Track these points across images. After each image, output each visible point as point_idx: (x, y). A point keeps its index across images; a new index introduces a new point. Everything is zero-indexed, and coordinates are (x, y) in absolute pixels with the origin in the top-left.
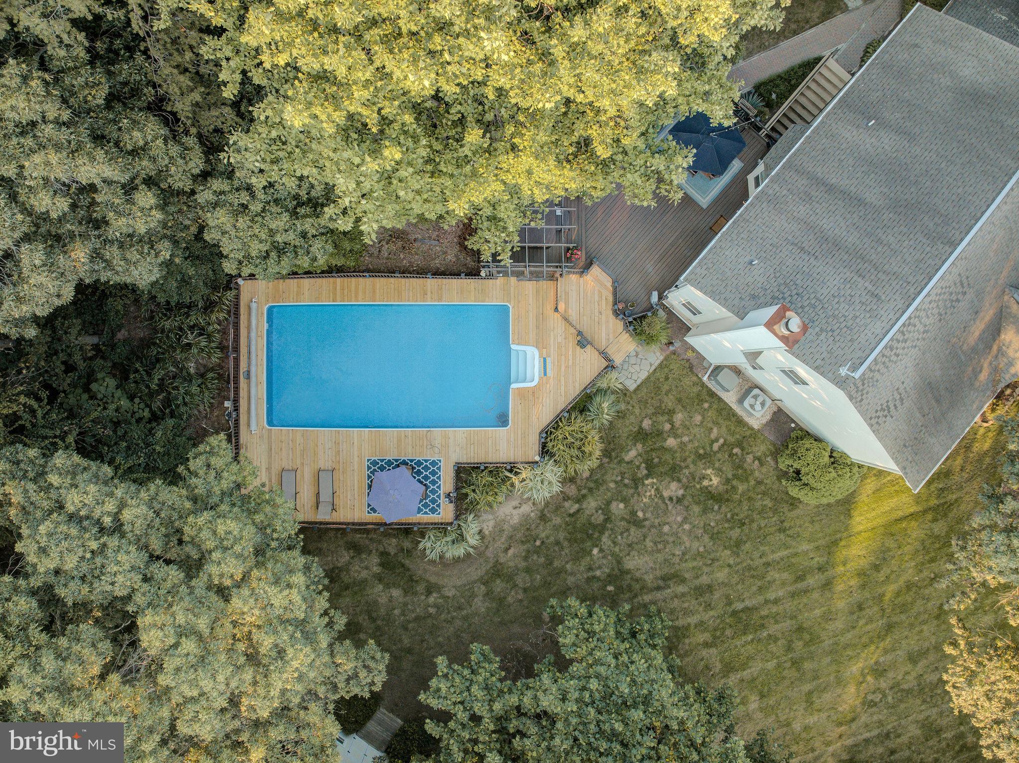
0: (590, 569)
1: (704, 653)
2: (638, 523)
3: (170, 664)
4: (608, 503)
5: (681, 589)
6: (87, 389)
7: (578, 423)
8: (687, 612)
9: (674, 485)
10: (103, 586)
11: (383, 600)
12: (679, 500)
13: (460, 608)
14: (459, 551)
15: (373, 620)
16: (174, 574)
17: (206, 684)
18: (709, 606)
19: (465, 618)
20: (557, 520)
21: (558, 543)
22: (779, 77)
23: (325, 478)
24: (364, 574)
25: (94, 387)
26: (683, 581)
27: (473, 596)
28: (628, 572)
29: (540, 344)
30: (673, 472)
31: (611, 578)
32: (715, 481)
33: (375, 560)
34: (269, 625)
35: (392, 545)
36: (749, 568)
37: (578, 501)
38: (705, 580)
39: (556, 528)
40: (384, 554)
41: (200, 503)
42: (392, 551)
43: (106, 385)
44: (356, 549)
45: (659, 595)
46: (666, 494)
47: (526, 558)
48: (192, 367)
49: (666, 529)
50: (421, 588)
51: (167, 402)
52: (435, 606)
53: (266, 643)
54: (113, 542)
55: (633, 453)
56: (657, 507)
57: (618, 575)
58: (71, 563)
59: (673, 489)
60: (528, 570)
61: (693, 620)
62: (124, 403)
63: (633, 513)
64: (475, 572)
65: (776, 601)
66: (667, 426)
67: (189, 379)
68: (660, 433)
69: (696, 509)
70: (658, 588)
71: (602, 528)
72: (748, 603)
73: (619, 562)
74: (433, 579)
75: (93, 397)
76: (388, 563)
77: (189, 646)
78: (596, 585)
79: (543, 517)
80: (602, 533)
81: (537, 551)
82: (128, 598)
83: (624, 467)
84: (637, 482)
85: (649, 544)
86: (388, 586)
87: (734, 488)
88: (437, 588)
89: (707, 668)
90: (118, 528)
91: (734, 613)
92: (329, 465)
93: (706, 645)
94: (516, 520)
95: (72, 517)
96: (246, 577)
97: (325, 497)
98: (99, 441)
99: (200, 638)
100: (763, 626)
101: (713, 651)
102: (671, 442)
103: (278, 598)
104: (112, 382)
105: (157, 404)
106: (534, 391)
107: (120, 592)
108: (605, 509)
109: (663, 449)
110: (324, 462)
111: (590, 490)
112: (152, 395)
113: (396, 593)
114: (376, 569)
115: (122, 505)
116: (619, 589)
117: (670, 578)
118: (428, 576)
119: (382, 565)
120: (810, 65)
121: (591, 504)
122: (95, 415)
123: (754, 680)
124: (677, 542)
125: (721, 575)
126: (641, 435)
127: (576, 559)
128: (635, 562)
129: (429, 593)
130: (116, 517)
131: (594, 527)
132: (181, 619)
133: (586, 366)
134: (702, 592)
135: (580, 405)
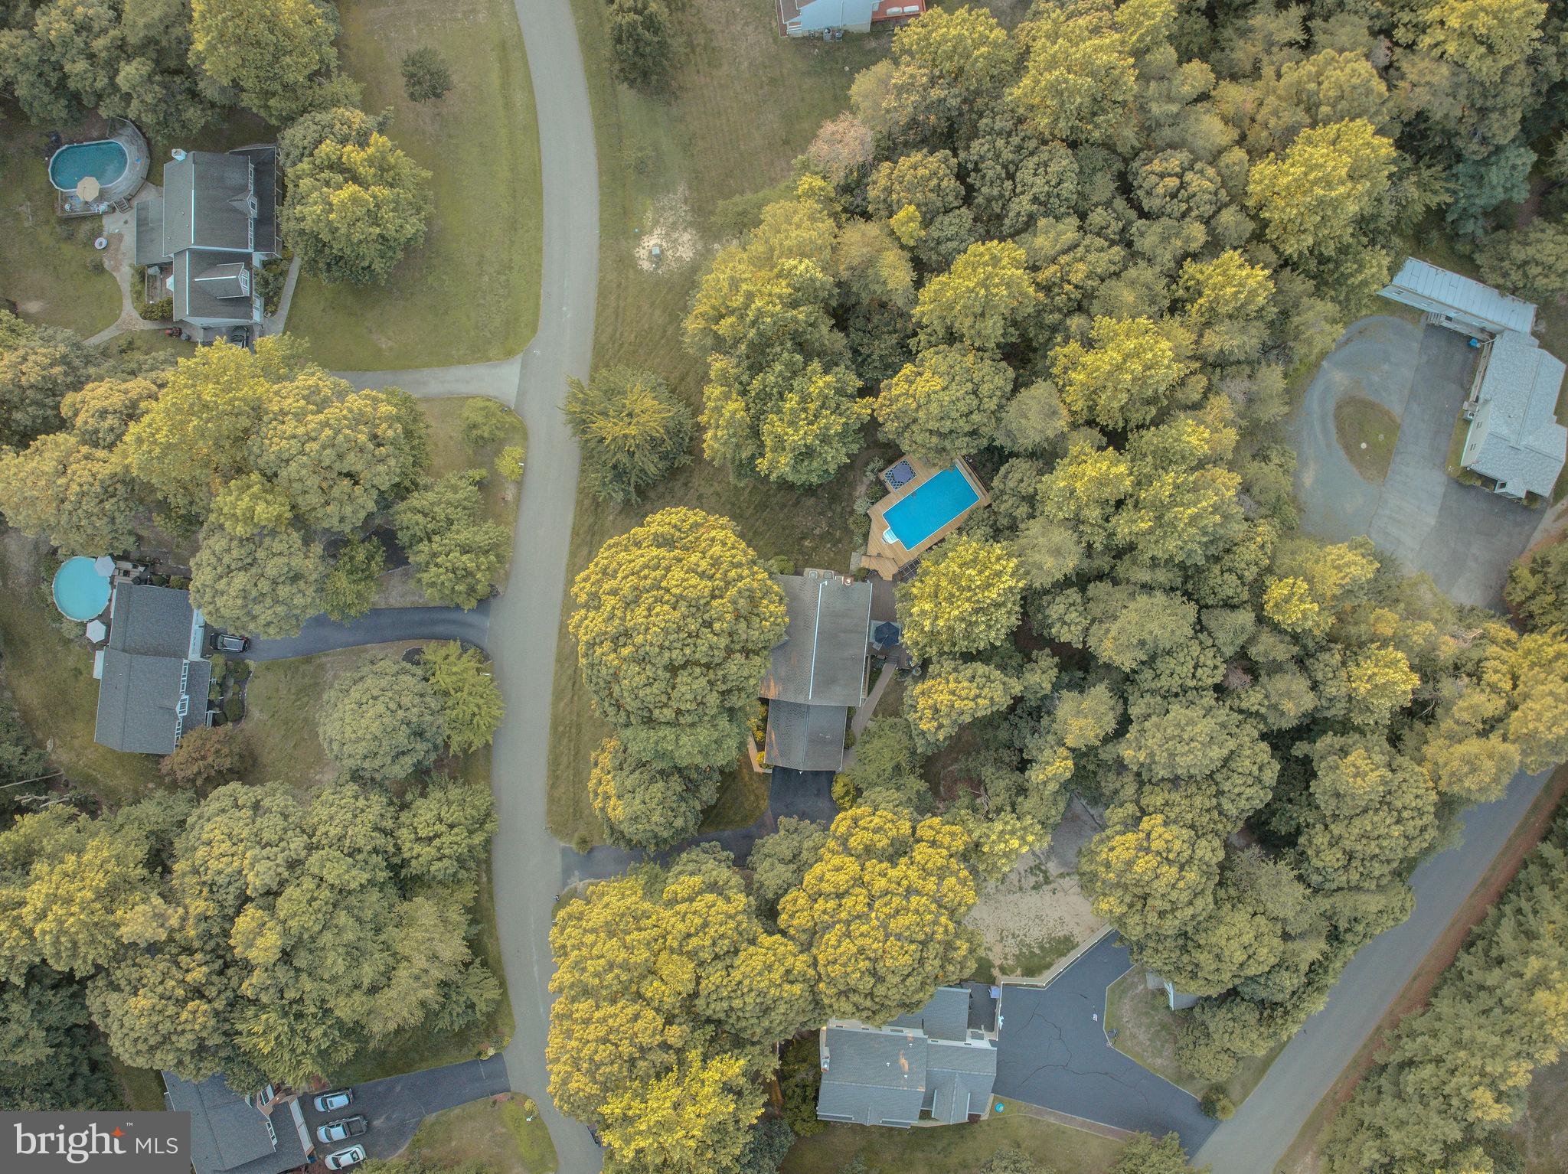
2: (820, 514)
4: (834, 513)
7: (863, 530)
9: (818, 533)
12: (813, 530)
14: (870, 466)
20: (846, 497)
22: (876, 680)
29: (891, 546)
30: (822, 537)
32: (806, 543)
36: (774, 525)
37: (844, 508)
39: (844, 494)
45: (797, 495)
46: (818, 529)
47: (846, 478)
49: (810, 518)
50: (872, 445)
55: (838, 533)
56: (818, 522)
57: (814, 493)
59: (817, 531)
60: (843, 475)
63: (824, 516)
64: (858, 463)
65: (757, 520)
66: (833, 550)
68: (834, 545)
69: (805, 531)
70: (799, 497)
71: (830, 504)
73: (816, 497)
74: (870, 451)
76: (888, 446)
79: (850, 496)
81: (845, 483)
83: (838, 527)
84: (830, 526)
94: (859, 488)
102: (829, 545)
106: (882, 531)
108: (834, 511)
109: (829, 542)
111: (843, 513)
120: (870, 691)
121: (839, 509)
124: (803, 517)
126: (839, 541)
131: (833, 503)
133: (872, 549)
134: (783, 506)
135: (866, 536)
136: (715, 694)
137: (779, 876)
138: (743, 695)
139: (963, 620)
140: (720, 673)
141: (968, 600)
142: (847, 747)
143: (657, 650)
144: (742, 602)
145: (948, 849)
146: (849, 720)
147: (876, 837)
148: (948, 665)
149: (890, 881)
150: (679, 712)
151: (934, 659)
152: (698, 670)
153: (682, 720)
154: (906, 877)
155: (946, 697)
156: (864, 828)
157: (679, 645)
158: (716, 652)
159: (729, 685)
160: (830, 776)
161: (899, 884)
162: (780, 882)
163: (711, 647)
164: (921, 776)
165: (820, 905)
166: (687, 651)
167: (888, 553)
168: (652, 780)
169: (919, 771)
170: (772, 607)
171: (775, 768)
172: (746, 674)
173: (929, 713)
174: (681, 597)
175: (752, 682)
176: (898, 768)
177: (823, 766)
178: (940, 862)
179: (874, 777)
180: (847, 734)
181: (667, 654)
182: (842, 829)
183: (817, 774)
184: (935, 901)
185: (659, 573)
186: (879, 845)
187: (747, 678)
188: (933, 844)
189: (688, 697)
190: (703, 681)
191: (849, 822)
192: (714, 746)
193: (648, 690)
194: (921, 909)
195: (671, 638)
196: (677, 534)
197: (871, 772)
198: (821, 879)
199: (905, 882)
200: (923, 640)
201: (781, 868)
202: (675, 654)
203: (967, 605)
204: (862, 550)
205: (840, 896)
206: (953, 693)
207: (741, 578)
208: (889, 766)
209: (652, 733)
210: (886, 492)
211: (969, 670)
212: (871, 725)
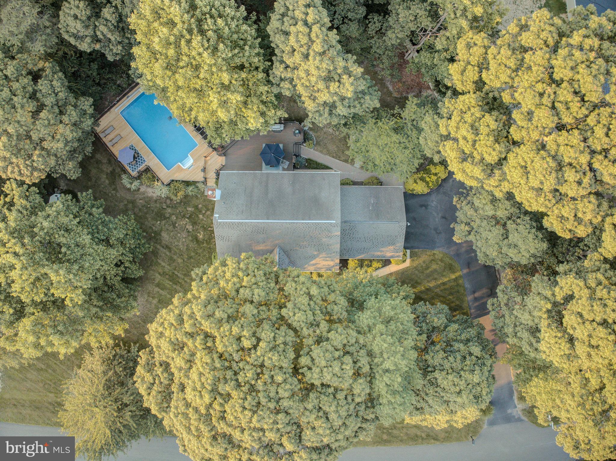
0: (153, 225)
1: (157, 275)
2: (174, 227)
3: (40, 121)
4: (173, 214)
5: (168, 253)
6: (90, 62)
7: (181, 186)
8: (163, 260)
9: (191, 227)
10: (45, 100)
11: (103, 180)
12: (189, 232)
13: (116, 201)
14: (128, 186)
15: (96, 182)
16: (57, 110)
17: (42, 130)
18: (169, 265)
19: (115, 205)
20: (158, 205)
21: (153, 211)
22: (316, 162)
23: (119, 137)
24: (105, 169)
25: (92, 64)
26: (170, 252)
27: (122, 201)
28: (160, 235)
29: (195, 161)
30: (194, 223)
31: (155, 232)
32: (201, 237)
33: (111, 169)
34: (62, 135)
35: (118, 170)
36: (188, 266)
37: (167, 207)
38: (175, 257)
39: (156, 207)
40: (114, 170)
41: (75, 106)
42: (117, 171)
43: (94, 66)
44: (110, 162)
45: (162, 249)
46: (187, 227)
47: (143, 206)
48: (118, 82)
49: (179, 235)
50: (113, 187)
51: (105, 84)
52: (112, 194)
53: (58, 137)
54: (53, 95)
55: (190, 209)
56: (182, 227)
57: (158, 234)
58: (43, 91)
59: (190, 227)
60: (140, 210)
61: (163, 264)
62: (95, 74)
63: (176, 223)
64: (129, 197)
65: (185, 281)
66: (204, 212)
67: (115, 84)
68: (200, 211)
69: (190, 238)
70: (163, 247)
71: (165, 218)
72: (179, 274)
73: (161, 231)
74: (118, 188)
75: (89, 65)
76: (113, 173)
77: (46, 122)
78: (150, 230)
79: (156, 201)
80: (165, 219)
81: (147, 208)
82: (46, 106)
83: (185, 210)
84: (184, 216)
85: (172, 234)
86: (107, 178)
87: (203, 243)
88: (117, 191)
89: (154, 279)
90: (56, 95)
91: (173, 273)
92: (123, 136)
93: (159, 274)
94: (150, 195)
95: (52, 85)
96: (67, 125)
97: (114, 141)
98: (80, 76)
99: (49, 124)
100: (176, 284)
101: (159, 277)
102: (201, 216)
103: (68, 132)
104: (96, 67)
105: (103, 82)
106: (182, 169)
107: (46, 104)
108: (171, 215)
109: (198, 216)
110: (123, 134)
111: (172, 207)
112: (104, 78)
113: (107, 181)
114: (109, 171)
115: (61, 91)
116: (155, 237)
117: (168, 247)
118: (118, 186)
119: (111, 172)
121: (169, 210)
122: (85, 70)
123: (161, 295)
124: (178, 241)
125: (180, 261)
126: (196, 207)
127: (153, 219)
128: (164, 235)
129: (114, 190)
130: (58, 92)
131: (164, 216)
132: (49, 117)
133: (199, 177)
134: (171, 259)
135: (187, 183)
136: (331, 335)
137: (524, 239)
138: (331, 298)
139: (215, 49)
140: (305, 332)
141: (189, 42)
142: (381, 183)
143: (281, 416)
144: (218, 314)
145: (487, 48)
146: (355, 183)
147: (483, 130)
148: (278, 71)
149: (539, 105)
150: (357, 374)
151: (275, 90)
152: (304, 361)
153: (366, 369)
154: (531, 87)
155: (312, 64)
156: (474, 145)
157: (272, 389)
158: (280, 340)
159: (320, 317)
160: (408, 196)
161: (541, 95)
162: (531, 236)
163: (273, 348)
164: (403, 106)
165: (570, 190)
166: (279, 378)
167: (201, 164)
168: (434, 383)
169: (397, 110)
170: (228, 275)
171: (405, 248)
172: (305, 300)
173: (334, 86)
174: (214, 391)
175: (314, 291)
176: (396, 130)
177: (400, 203)
178: (505, 52)
179: (407, 152)
180: (368, 184)
181: (285, 403)
182: (477, 172)
183: (408, 210)
184: (555, 50)
185: (193, 416)
186: (493, 125)
187: (311, 297)
188: (483, 66)
189: (337, 369)
190: (317, 351)
191: (467, 165)
192: (393, 325)
193: (333, 416)
194: (571, 64)
195: (263, 401)
196: (155, 388)
197: (401, 156)
198: (539, 190)
199: (540, 87)
200: (255, 105)
201: (514, 237)
202: (283, 393)
203: (194, 43)
204: (200, 186)
205: (560, 167)
206: (306, 57)
207: (192, 316)
208: (395, 137)
209: (384, 401)
210: (148, 170)
211: (277, 40)
212: (358, 163)
